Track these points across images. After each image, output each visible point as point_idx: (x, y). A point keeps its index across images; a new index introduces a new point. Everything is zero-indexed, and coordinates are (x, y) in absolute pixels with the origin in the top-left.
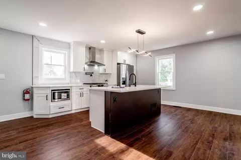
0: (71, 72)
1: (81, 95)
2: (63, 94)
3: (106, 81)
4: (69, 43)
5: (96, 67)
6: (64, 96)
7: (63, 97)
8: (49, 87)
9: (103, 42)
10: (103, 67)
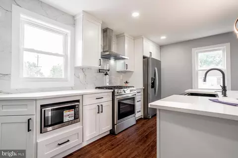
0: (77, 68)
1: (100, 109)
2: (66, 113)
3: (127, 82)
4: (74, 17)
5: (112, 61)
6: (68, 115)
7: (66, 119)
8: (35, 100)
9: (136, 15)
10: (122, 62)
